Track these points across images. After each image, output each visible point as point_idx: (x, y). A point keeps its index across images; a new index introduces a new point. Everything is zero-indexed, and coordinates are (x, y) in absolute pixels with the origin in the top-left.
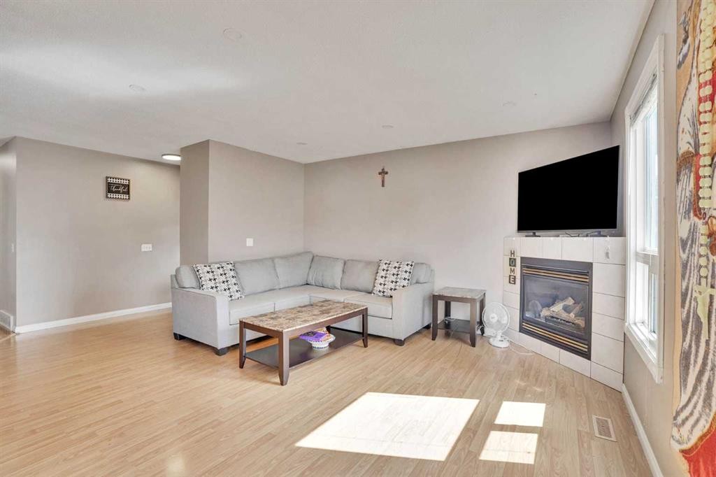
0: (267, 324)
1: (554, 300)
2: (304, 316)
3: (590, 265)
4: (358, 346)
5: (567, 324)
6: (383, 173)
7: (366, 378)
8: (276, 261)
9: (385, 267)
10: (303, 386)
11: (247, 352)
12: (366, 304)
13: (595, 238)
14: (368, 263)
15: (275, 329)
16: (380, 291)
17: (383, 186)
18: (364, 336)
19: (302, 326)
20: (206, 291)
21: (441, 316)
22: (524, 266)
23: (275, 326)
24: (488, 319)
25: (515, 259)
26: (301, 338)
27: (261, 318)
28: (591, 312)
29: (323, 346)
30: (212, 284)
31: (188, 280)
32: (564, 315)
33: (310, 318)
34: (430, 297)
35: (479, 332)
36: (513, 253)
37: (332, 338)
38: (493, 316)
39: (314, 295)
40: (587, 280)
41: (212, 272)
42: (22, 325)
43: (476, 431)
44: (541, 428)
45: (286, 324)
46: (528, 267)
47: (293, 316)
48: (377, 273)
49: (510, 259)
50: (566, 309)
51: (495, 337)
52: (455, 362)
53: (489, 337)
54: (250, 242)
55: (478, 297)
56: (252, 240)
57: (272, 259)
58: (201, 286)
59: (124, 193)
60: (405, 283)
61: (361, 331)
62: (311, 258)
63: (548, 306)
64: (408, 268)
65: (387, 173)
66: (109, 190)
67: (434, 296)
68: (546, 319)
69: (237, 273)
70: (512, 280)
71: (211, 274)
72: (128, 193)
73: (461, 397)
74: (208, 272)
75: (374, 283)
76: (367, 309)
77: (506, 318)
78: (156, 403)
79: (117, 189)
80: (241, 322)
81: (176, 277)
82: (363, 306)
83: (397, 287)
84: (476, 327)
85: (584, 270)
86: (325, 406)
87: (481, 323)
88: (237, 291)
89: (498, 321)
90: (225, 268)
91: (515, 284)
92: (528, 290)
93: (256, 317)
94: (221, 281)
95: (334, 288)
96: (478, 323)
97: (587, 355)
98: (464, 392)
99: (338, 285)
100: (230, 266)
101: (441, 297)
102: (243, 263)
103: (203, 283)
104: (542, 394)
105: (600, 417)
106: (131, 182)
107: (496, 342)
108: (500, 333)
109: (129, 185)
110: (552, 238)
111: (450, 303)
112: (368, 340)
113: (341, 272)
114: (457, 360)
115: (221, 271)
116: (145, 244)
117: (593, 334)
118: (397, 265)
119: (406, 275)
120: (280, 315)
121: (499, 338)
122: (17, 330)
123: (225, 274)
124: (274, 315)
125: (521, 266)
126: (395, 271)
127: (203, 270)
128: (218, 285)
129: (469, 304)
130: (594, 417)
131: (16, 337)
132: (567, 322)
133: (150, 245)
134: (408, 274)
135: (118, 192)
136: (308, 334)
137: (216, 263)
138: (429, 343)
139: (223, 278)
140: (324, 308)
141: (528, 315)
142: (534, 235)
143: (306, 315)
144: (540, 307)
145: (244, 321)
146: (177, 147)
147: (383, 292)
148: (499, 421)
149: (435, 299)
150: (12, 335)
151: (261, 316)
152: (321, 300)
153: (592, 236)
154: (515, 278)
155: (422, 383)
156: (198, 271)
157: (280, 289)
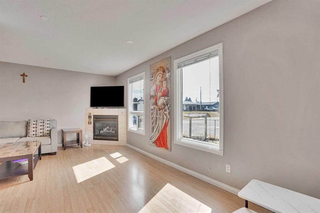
9: (34, 123)
13: (119, 109)
17: (24, 82)
25: (91, 116)
28: (118, 128)
36: (90, 114)
38: (86, 136)
40: (117, 120)
46: (96, 118)
49: (89, 116)
60: (48, 129)
64: (48, 122)
83: (44, 131)
85: (115, 118)
91: (91, 124)
97: (117, 140)
117: (119, 134)
118: (42, 121)
125: (93, 118)
126: (41, 124)
134: (49, 125)
141: (96, 134)
142: (97, 108)
154: (91, 122)
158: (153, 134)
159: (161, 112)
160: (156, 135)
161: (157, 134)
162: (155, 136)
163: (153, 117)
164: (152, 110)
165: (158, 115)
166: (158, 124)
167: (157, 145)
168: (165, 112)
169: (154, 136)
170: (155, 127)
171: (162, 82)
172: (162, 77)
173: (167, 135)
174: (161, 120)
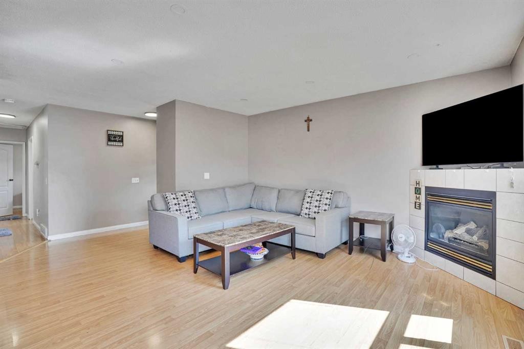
0: (214, 240)
1: (457, 224)
2: (244, 234)
3: (493, 194)
4: (287, 257)
5: (470, 245)
6: (308, 120)
7: (292, 286)
8: (226, 190)
9: (310, 195)
10: (240, 292)
11: (200, 260)
12: (293, 224)
13: (498, 169)
14: (297, 192)
15: (219, 244)
16: (306, 214)
17: (308, 130)
18: (293, 249)
19: (240, 242)
20: (172, 213)
21: (356, 235)
22: (429, 194)
23: (219, 242)
24: (397, 238)
25: (420, 189)
26: (242, 251)
27: (210, 235)
28: (496, 236)
29: (260, 258)
30: (177, 207)
31: (159, 204)
32: (467, 237)
33: (248, 236)
34: (346, 220)
35: (389, 249)
36: (418, 183)
37: (266, 251)
38: (400, 235)
39: (254, 216)
40: (491, 208)
41: (177, 198)
42: (52, 234)
43: (387, 342)
44: (450, 344)
45: (228, 240)
46: (431, 195)
47: (235, 233)
48: (304, 199)
49: (416, 188)
50: (468, 231)
51: (403, 253)
52: (368, 275)
53: (397, 254)
54: (207, 176)
55: (387, 220)
56: (208, 174)
57: (224, 188)
58: (168, 209)
59: (119, 141)
60: (326, 207)
61: (291, 246)
62: (254, 187)
63: (452, 228)
64: (329, 196)
65: (311, 120)
66: (109, 140)
67: (350, 218)
68: (449, 240)
69: (196, 199)
70: (417, 206)
71: (176, 200)
72: (122, 141)
73: (372, 307)
74: (174, 199)
75: (302, 207)
76: (295, 228)
77: (412, 238)
78: (128, 299)
79: (115, 138)
80: (195, 238)
81: (151, 202)
82: (291, 226)
83: (320, 211)
84: (387, 244)
85: (488, 199)
86: (256, 309)
87: (390, 241)
88: (196, 213)
89: (405, 240)
90: (187, 196)
91: (420, 209)
92: (432, 214)
93: (206, 234)
94: (184, 205)
95: (271, 211)
96: (388, 241)
97: (492, 275)
98: (376, 303)
99: (274, 208)
100: (191, 194)
101: (356, 220)
102: (201, 191)
103: (170, 207)
104: (448, 308)
105: (509, 338)
106: (124, 133)
107: (403, 258)
108: (407, 250)
109: (122, 136)
110: (454, 170)
111: (363, 224)
112: (296, 253)
113: (276, 198)
114: (370, 272)
115: (184, 198)
116: (134, 177)
117: (497, 256)
118: (320, 193)
119: (328, 202)
120: (226, 232)
121: (406, 255)
122: (49, 238)
123: (187, 200)
124: (221, 232)
125: (426, 194)
126: (318, 198)
127: (170, 196)
128: (181, 208)
129: (380, 226)
130: (505, 338)
131: (49, 243)
132: (470, 243)
133: (138, 179)
134: (328, 200)
135: (115, 141)
136: (247, 248)
137: (180, 192)
138: (346, 257)
139: (185, 203)
140: (260, 227)
141: (432, 236)
142: (438, 168)
143: (246, 233)
144: (443, 230)
145: (197, 237)
146: (154, 107)
147: (309, 215)
148: (408, 334)
149: (351, 221)
150: (46, 241)
151: (211, 233)
152: (260, 220)
153: (493, 168)
154: (420, 204)
155: (338, 293)
156: (166, 198)
157: (229, 211)
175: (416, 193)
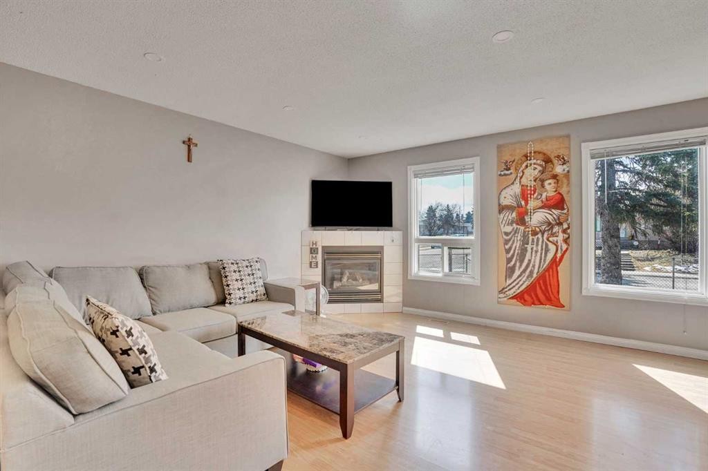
3: (382, 247)
6: (191, 143)
13: (385, 232)
22: (325, 253)
25: (317, 248)
28: (383, 274)
36: (314, 244)
40: (380, 257)
49: (311, 249)
65: (196, 145)
70: (313, 265)
85: (378, 251)
91: (316, 268)
97: (381, 301)
117: (384, 286)
154: (316, 263)
158: (509, 282)
159: (538, 238)
160: (521, 283)
161: (524, 279)
162: (519, 285)
163: (510, 248)
164: (507, 234)
165: (530, 243)
166: (530, 261)
167: (525, 301)
168: (551, 239)
169: (514, 284)
170: (517, 268)
171: (543, 181)
172: (542, 172)
173: (558, 281)
174: (539, 254)
175: (311, 253)
